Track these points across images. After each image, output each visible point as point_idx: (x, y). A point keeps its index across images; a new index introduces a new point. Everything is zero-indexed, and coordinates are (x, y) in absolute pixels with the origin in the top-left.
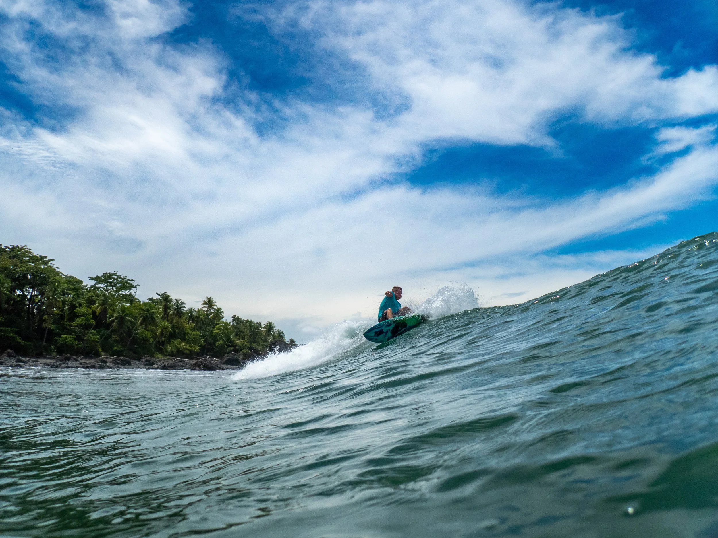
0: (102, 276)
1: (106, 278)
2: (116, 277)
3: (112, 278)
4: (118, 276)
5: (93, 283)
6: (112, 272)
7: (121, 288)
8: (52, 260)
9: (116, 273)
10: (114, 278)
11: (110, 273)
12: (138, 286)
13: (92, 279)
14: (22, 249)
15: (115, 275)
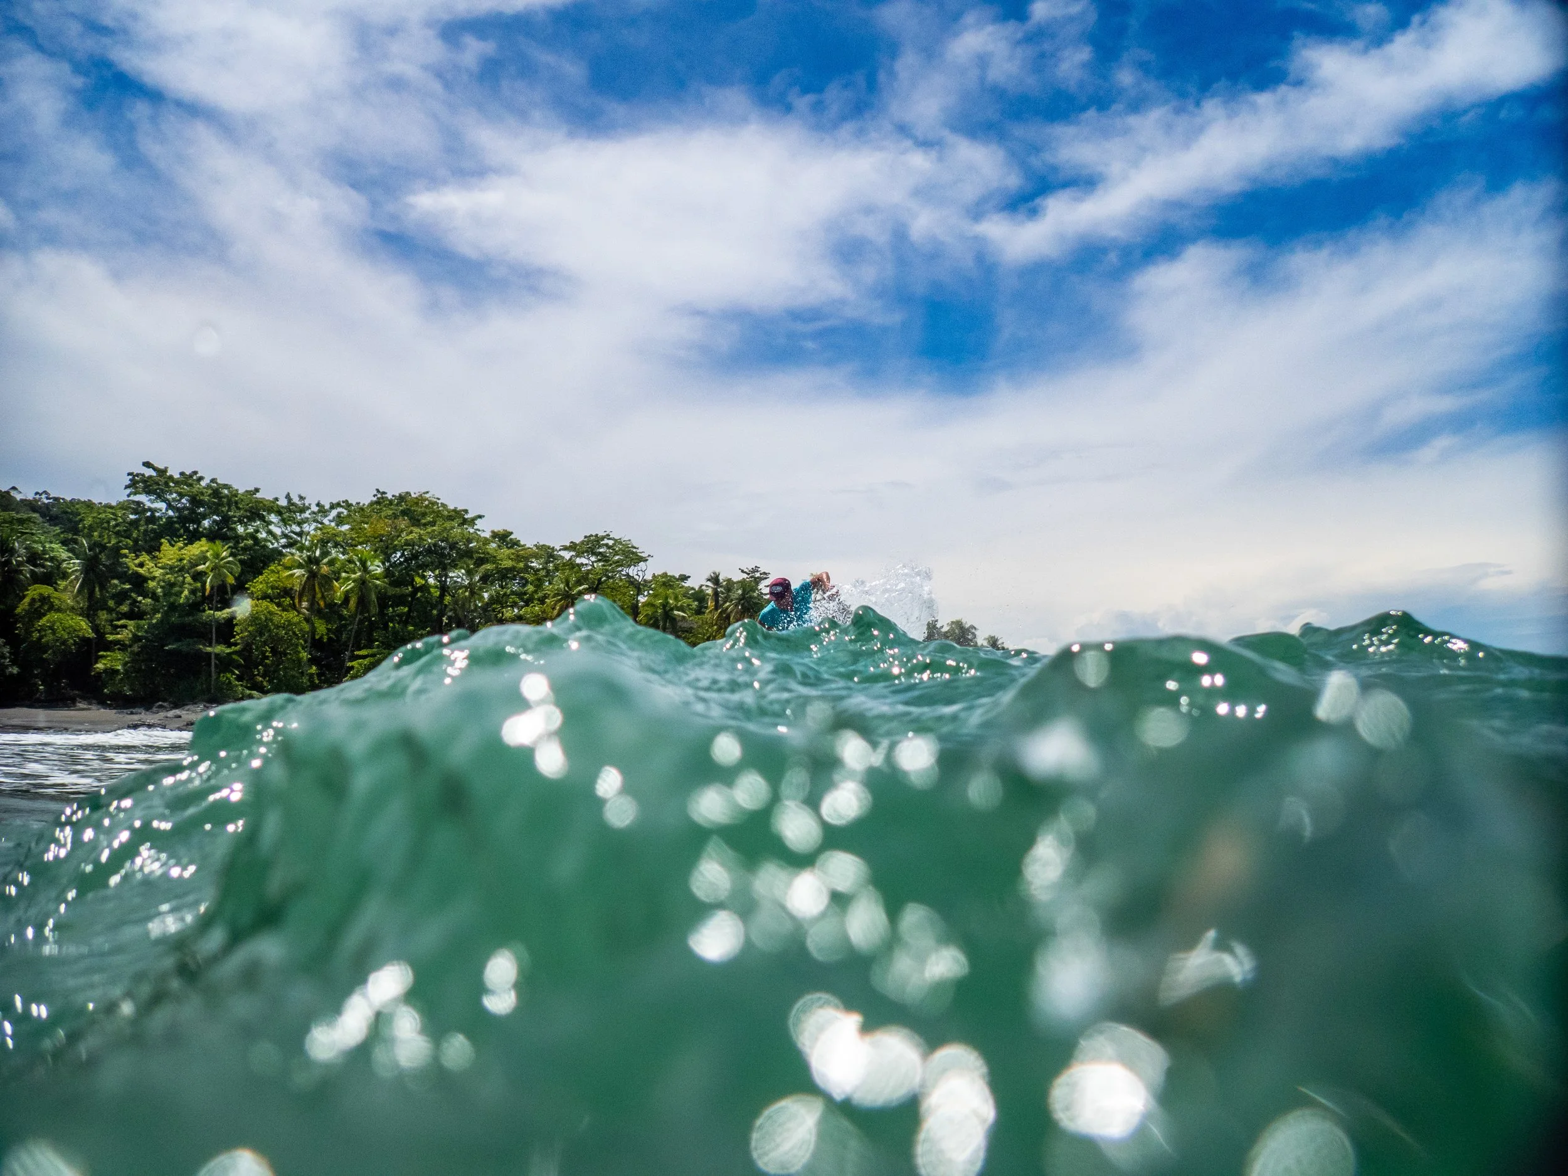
0: (582, 542)
1: (591, 545)
2: (611, 543)
3: (603, 545)
4: (615, 540)
5: (567, 555)
6: (601, 534)
7: (619, 563)
8: (480, 517)
9: (608, 535)
10: (607, 545)
11: (597, 535)
12: (649, 558)
13: (565, 548)
14: (420, 500)
15: (608, 537)
